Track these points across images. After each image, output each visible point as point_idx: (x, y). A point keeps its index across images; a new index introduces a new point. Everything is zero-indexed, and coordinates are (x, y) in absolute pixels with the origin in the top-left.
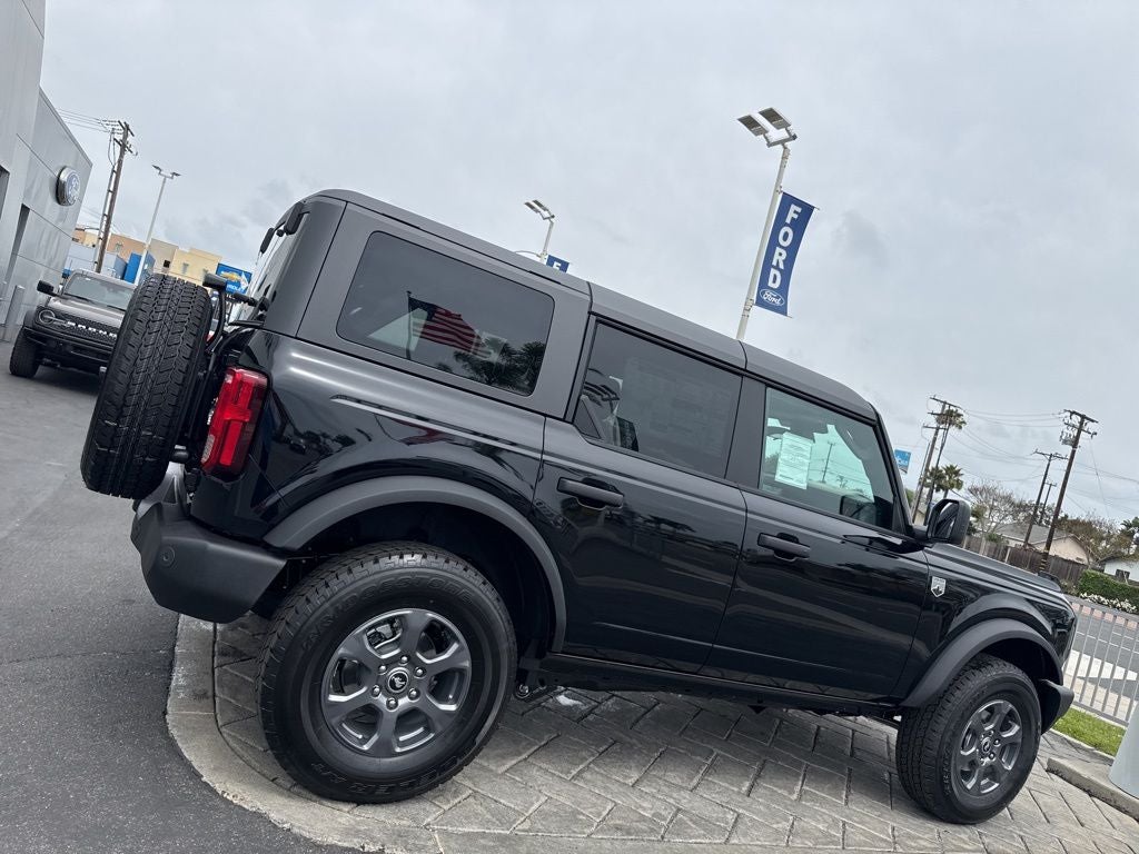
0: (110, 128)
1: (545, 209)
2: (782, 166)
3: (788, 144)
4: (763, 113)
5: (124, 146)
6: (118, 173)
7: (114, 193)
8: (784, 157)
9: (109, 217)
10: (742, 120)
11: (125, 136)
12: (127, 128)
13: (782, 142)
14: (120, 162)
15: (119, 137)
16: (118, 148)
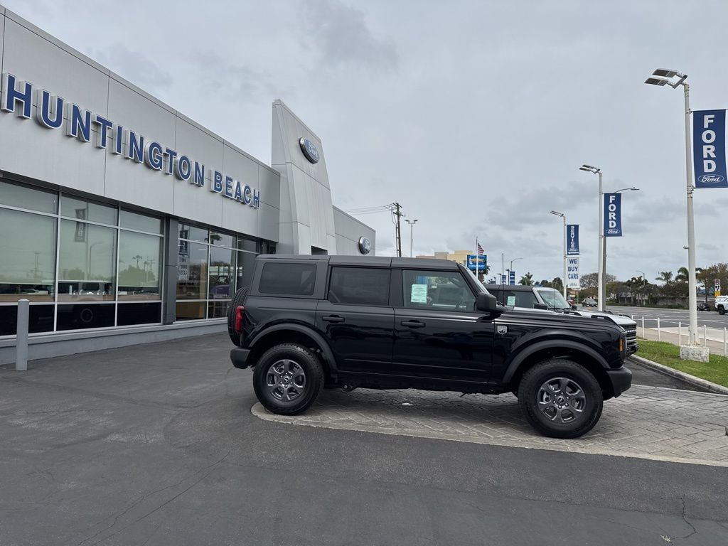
0: (390, 208)
1: (592, 168)
2: (687, 96)
3: (684, 82)
4: (655, 74)
5: (398, 214)
6: (399, 228)
7: (399, 238)
8: (686, 91)
9: (400, 250)
10: (647, 82)
11: (398, 209)
12: (398, 205)
13: (680, 82)
14: (399, 223)
15: (395, 211)
16: (396, 216)
